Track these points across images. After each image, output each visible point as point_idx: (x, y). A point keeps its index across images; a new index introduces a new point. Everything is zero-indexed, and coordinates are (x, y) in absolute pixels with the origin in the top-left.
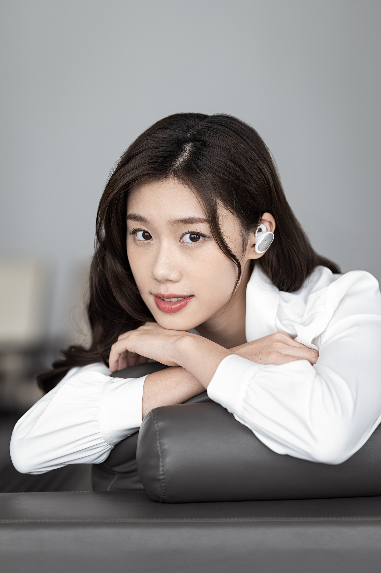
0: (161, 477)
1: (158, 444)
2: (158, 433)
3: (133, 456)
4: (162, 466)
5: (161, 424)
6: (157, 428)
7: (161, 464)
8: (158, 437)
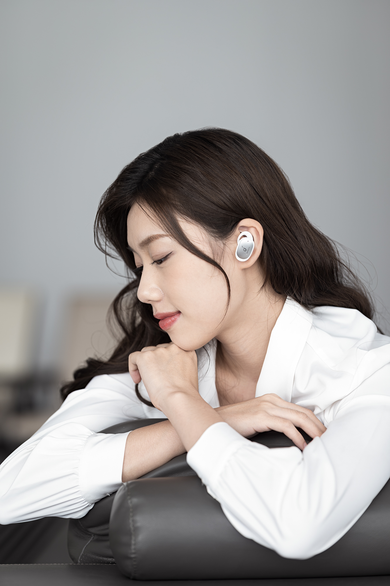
0: (133, 556)
1: (131, 521)
2: (131, 510)
3: (106, 521)
4: (135, 544)
5: (135, 500)
6: (130, 505)
7: (133, 542)
8: (131, 514)
